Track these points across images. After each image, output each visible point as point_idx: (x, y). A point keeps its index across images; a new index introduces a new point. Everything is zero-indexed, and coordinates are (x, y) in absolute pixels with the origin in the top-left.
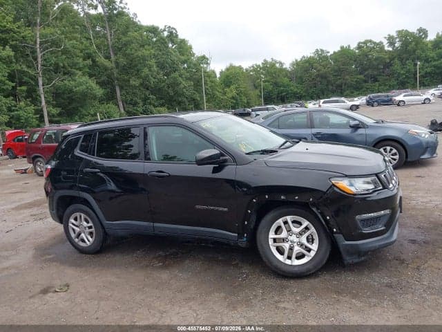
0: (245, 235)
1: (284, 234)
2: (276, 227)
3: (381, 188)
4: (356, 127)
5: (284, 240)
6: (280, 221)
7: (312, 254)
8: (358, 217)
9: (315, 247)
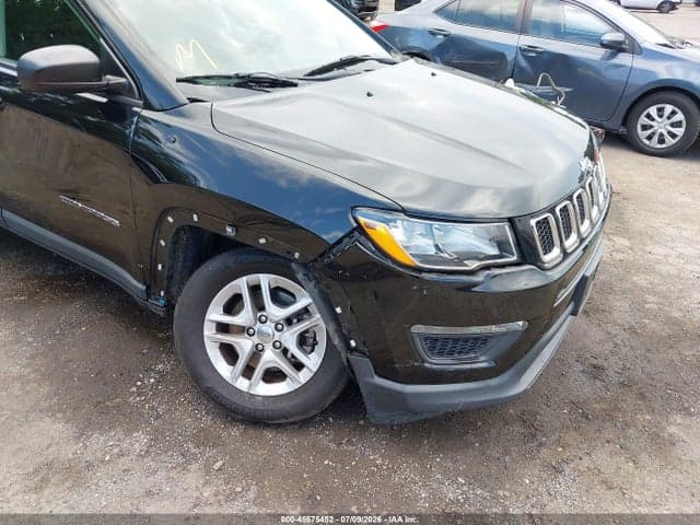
0: (162, 293)
1: (244, 317)
2: (231, 294)
3: (514, 258)
4: (616, 48)
5: (242, 330)
6: (241, 285)
7: (304, 377)
8: (418, 329)
9: (313, 361)
